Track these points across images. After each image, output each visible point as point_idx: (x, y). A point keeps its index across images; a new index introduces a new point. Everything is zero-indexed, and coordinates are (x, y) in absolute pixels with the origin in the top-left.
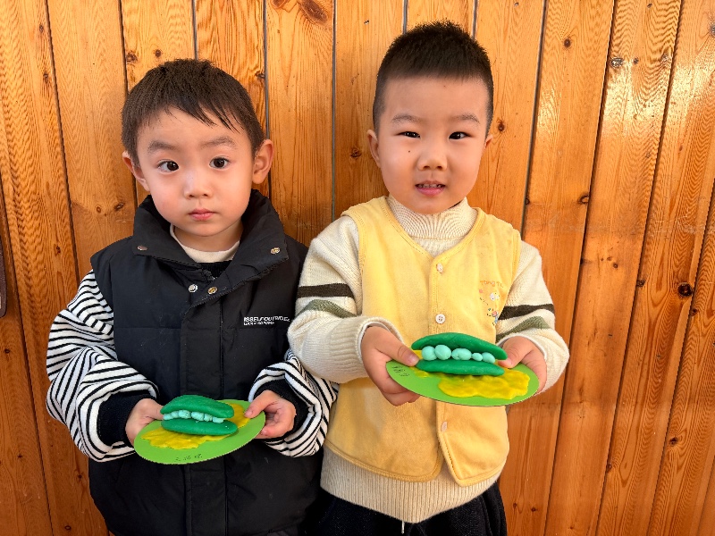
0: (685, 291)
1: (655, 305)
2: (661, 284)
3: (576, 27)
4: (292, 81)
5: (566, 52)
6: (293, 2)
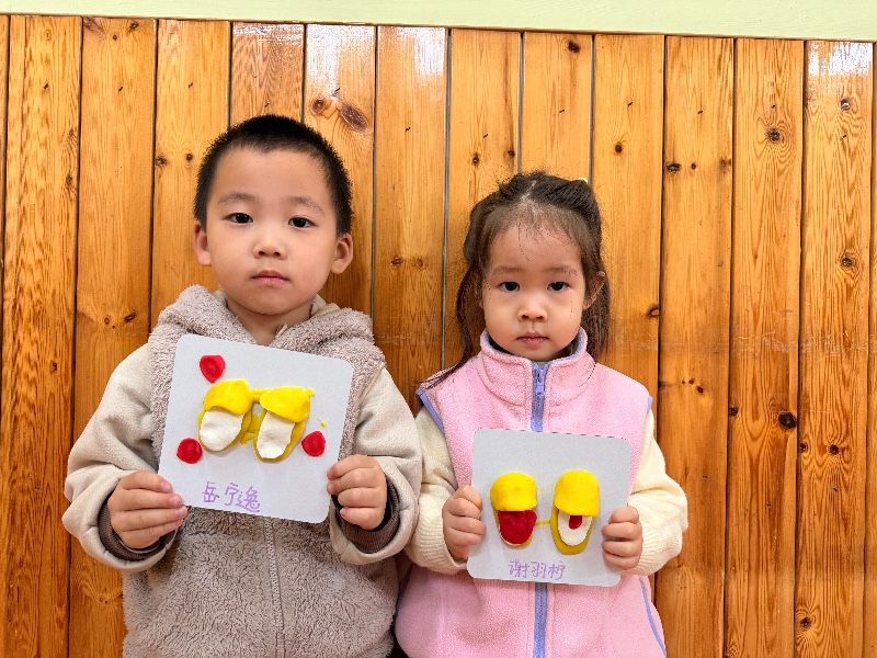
0: (788, 422)
1: (754, 439)
2: (757, 412)
3: (626, 133)
5: (619, 158)
6: (332, 108)
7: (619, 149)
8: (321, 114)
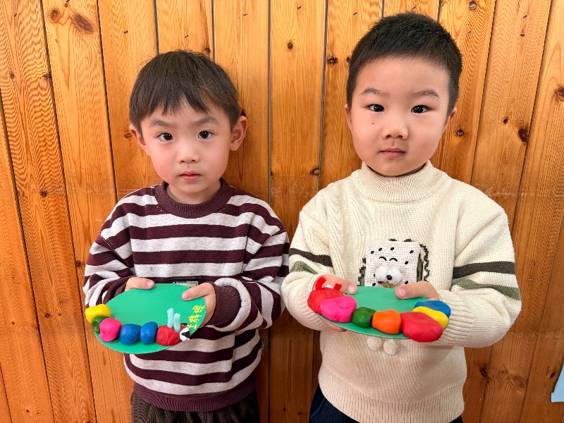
3: (296, 33)
4: (72, 79)
5: (290, 54)
6: (66, 16)
7: (290, 46)
8: (57, 22)
